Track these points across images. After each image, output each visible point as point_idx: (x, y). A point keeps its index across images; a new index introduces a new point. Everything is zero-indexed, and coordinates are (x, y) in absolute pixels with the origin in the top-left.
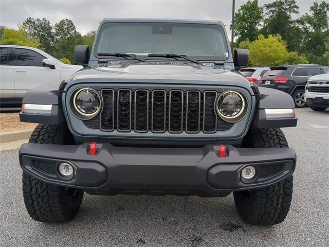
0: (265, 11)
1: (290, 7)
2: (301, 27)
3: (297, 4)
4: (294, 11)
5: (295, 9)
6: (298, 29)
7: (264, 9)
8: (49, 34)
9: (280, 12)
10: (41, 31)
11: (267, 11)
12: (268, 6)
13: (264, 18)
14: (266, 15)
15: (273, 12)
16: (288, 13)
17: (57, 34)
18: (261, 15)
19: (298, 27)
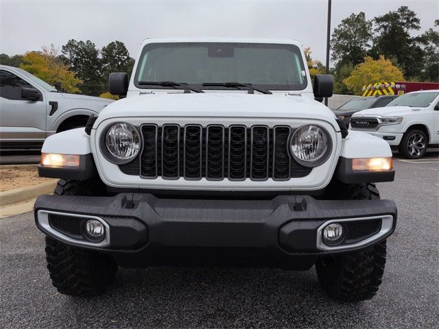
0: (375, 26)
1: (408, 21)
2: (422, 47)
3: (416, 17)
4: (414, 27)
5: (415, 23)
6: (418, 49)
7: (373, 23)
8: (95, 60)
9: (394, 28)
10: (84, 57)
11: (378, 27)
12: (378, 20)
13: (373, 36)
14: (376, 32)
15: (385, 27)
16: (405, 29)
17: (105, 61)
18: (369, 32)
19: (418, 47)
